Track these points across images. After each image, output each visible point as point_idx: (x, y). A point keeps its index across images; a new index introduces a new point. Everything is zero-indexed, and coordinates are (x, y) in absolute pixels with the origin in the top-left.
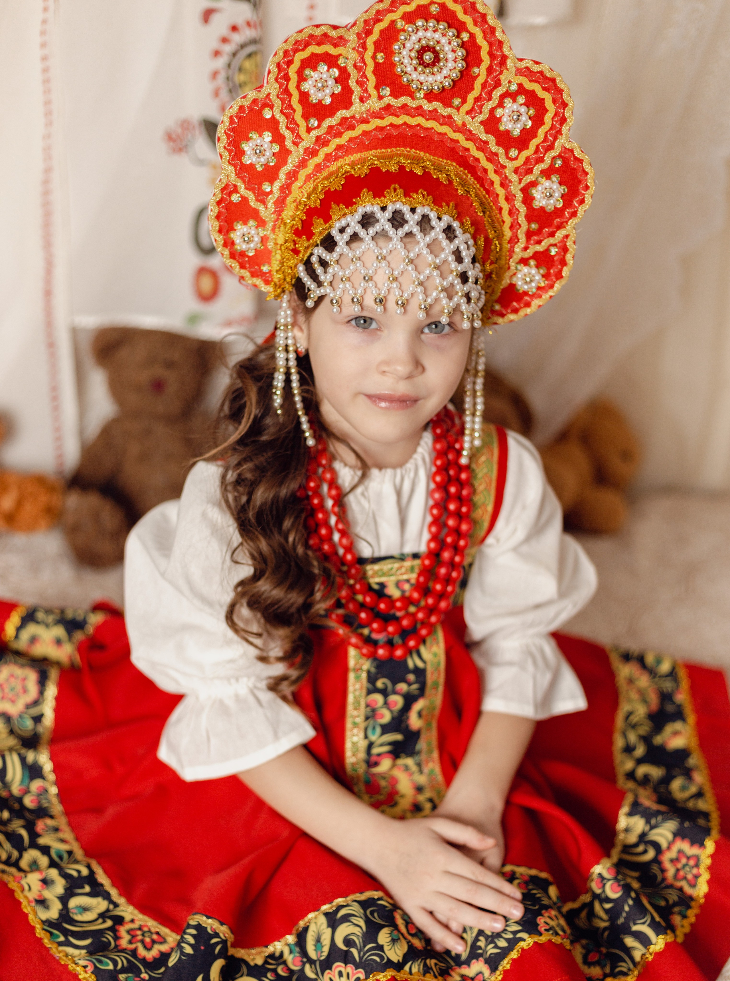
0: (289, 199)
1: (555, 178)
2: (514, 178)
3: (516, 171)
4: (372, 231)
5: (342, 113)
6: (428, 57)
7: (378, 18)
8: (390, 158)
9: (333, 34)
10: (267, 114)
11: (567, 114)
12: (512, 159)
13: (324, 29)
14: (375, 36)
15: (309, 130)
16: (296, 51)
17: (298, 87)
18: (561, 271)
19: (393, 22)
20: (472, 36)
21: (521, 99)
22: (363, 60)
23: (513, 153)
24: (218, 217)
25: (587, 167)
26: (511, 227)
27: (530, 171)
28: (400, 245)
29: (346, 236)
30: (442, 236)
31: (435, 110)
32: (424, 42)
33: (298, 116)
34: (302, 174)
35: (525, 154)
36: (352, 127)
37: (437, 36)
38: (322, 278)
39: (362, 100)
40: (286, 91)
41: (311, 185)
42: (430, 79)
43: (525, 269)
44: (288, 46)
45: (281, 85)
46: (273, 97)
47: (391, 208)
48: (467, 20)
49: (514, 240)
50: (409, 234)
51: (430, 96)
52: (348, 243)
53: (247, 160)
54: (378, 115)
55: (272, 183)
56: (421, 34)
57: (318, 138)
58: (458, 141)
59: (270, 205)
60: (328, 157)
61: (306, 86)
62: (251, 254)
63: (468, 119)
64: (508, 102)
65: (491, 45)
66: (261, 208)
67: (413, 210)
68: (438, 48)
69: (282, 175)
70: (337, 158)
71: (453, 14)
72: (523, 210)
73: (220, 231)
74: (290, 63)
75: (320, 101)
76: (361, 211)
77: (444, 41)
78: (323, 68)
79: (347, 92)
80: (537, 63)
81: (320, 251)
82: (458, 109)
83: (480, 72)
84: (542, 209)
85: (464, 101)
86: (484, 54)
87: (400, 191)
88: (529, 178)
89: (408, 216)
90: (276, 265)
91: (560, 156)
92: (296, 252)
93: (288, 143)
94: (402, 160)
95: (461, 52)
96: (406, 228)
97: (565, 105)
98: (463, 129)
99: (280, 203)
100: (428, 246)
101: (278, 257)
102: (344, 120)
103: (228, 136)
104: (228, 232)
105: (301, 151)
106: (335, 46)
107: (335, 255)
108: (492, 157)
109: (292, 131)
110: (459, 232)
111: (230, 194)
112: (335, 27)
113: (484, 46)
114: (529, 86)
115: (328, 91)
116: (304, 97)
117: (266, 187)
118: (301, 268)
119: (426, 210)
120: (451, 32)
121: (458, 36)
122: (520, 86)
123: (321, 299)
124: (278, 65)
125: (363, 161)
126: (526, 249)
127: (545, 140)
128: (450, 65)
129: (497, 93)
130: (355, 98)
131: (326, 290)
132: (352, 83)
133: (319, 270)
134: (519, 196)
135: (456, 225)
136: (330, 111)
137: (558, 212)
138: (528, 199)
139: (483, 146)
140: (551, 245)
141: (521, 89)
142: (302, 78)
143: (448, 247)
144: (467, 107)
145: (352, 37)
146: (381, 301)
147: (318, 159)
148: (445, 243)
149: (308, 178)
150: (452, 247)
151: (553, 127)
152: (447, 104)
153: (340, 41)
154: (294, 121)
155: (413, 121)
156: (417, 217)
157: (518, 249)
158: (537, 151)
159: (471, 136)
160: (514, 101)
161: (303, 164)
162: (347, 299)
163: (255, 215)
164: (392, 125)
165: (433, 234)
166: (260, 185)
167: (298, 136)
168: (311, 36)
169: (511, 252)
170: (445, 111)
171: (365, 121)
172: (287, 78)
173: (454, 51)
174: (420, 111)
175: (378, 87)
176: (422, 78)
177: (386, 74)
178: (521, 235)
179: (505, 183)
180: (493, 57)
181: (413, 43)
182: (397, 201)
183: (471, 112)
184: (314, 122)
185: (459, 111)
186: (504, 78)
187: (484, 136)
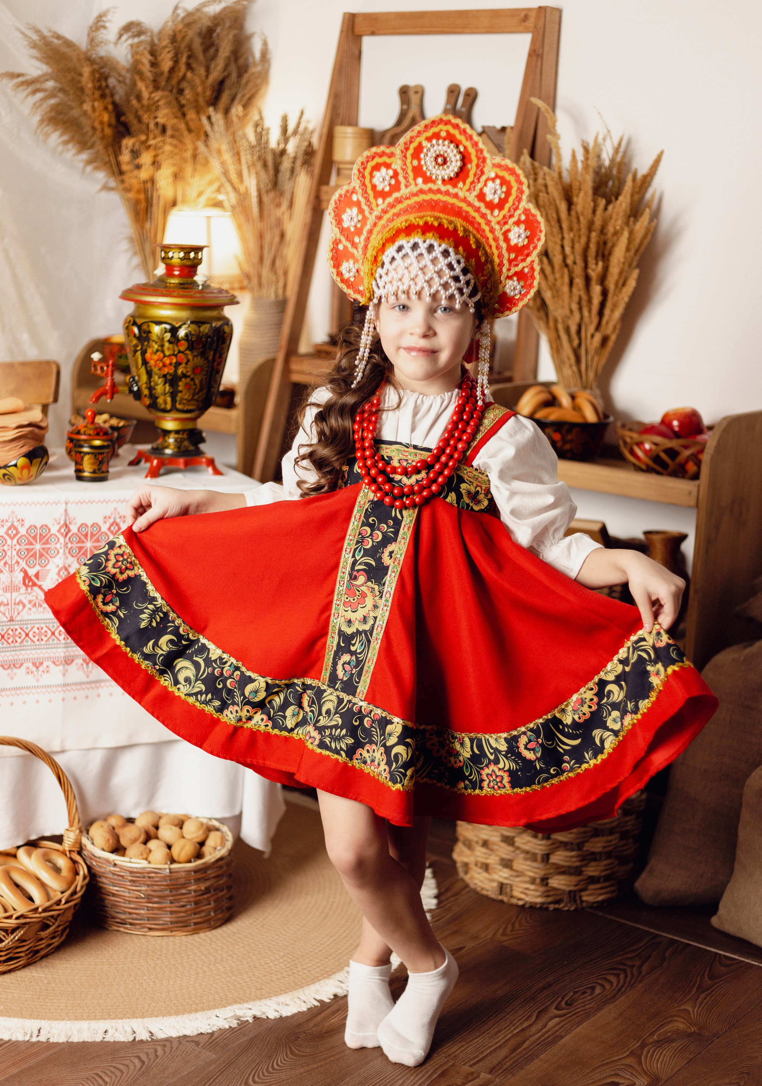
0: (369, 246)
1: (523, 226)
2: (497, 227)
3: (498, 223)
4: (401, 254)
5: (396, 195)
6: (440, 160)
7: (412, 141)
8: (421, 218)
9: (388, 151)
10: (354, 198)
11: (524, 188)
12: (495, 217)
13: (382, 148)
14: (411, 151)
15: (377, 205)
16: (368, 162)
17: (371, 181)
18: (533, 282)
19: (420, 144)
20: (465, 148)
21: (498, 181)
22: (405, 164)
23: (496, 212)
24: (332, 258)
25: (538, 218)
26: (499, 257)
27: (506, 223)
28: (415, 261)
29: (389, 259)
31: (448, 191)
32: (437, 152)
33: (371, 198)
34: (376, 230)
35: (503, 213)
36: (401, 202)
37: (445, 148)
39: (406, 186)
40: (364, 184)
41: (380, 236)
42: (443, 172)
43: (511, 282)
44: (364, 159)
45: (361, 181)
46: (357, 188)
48: (462, 138)
49: (501, 265)
50: (421, 255)
51: (444, 182)
52: (391, 263)
54: (416, 195)
55: (359, 237)
56: (436, 147)
57: (383, 210)
58: (461, 208)
59: (360, 250)
60: (389, 221)
61: (375, 181)
62: (352, 280)
63: (467, 194)
64: (490, 184)
65: (477, 151)
66: (355, 251)
67: (425, 242)
68: (446, 155)
69: (365, 232)
70: (393, 220)
71: (454, 136)
72: (504, 245)
73: (334, 267)
74: (365, 169)
75: (383, 189)
76: (397, 244)
77: (449, 151)
78: (383, 170)
79: (398, 183)
81: (380, 270)
82: (461, 189)
83: (472, 167)
84: (516, 245)
85: (464, 184)
86: (473, 157)
87: (420, 234)
88: (506, 227)
90: (366, 285)
91: (523, 213)
92: (372, 274)
93: (367, 213)
94: (428, 218)
95: (458, 157)
96: (419, 251)
97: (522, 183)
98: (465, 200)
99: (365, 248)
101: (367, 280)
102: (396, 199)
103: (335, 212)
104: (338, 267)
105: (374, 217)
106: (389, 157)
108: (483, 216)
109: (369, 206)
111: (337, 244)
112: (389, 147)
113: (472, 151)
114: (501, 173)
115: (386, 183)
116: (374, 187)
117: (357, 240)
120: (452, 146)
121: (457, 148)
122: (496, 174)
124: (359, 170)
125: (406, 221)
126: (509, 270)
127: (514, 204)
128: (454, 164)
129: (483, 178)
130: (402, 186)
132: (401, 178)
134: (501, 238)
136: (388, 194)
137: (525, 247)
138: (507, 240)
139: (477, 210)
140: (524, 267)
141: (497, 176)
142: (372, 176)
144: (467, 187)
145: (398, 152)
147: (383, 222)
149: (378, 233)
150: (446, 261)
151: (517, 196)
152: (455, 186)
153: (392, 155)
154: (368, 201)
155: (435, 197)
157: (504, 270)
158: (509, 211)
159: (470, 204)
160: (493, 182)
161: (375, 224)
163: (352, 256)
164: (424, 201)
166: (353, 238)
167: (372, 209)
169: (501, 271)
170: (453, 191)
171: (407, 198)
172: (363, 176)
173: (455, 156)
174: (439, 191)
175: (415, 179)
176: (438, 172)
177: (418, 171)
178: (505, 262)
179: (492, 231)
180: (478, 158)
181: (432, 154)
182: (417, 238)
183: (469, 190)
184: (380, 201)
185: (461, 190)
186: (486, 170)
187: (477, 204)
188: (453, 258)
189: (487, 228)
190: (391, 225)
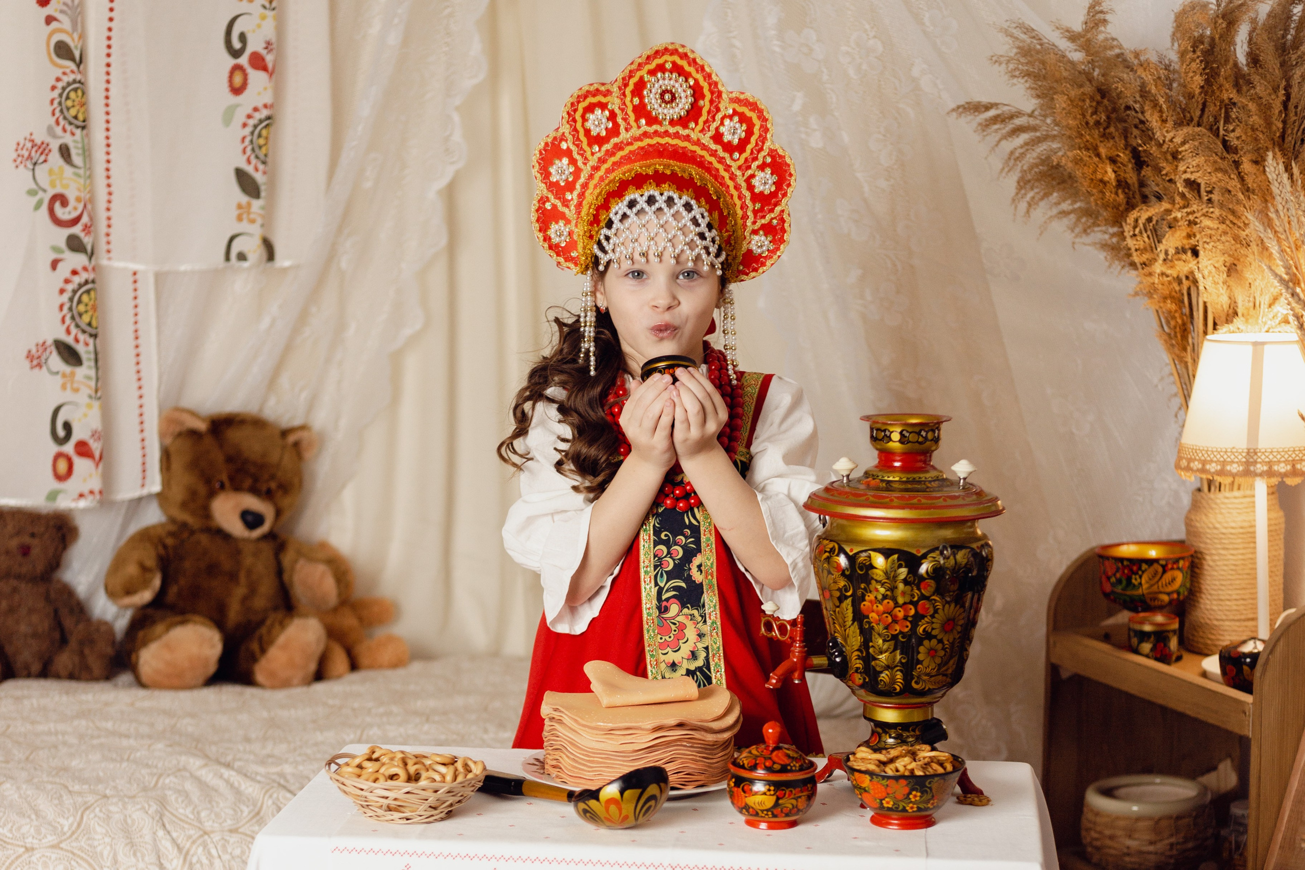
0: (585, 203)
1: (768, 171)
2: (739, 173)
3: (740, 168)
4: (635, 210)
5: (615, 140)
6: (667, 97)
7: (631, 74)
8: (649, 166)
9: (603, 88)
11: (769, 126)
12: (735, 161)
13: (596, 86)
14: (631, 87)
15: (593, 154)
16: (579, 102)
17: (583, 125)
18: (783, 236)
19: (642, 78)
20: (696, 80)
21: (736, 119)
22: (624, 104)
23: (735, 156)
24: (538, 221)
25: (788, 160)
26: (742, 208)
27: (749, 167)
28: (653, 217)
29: (619, 217)
30: (682, 209)
31: (678, 132)
32: (663, 88)
33: (585, 145)
34: (592, 184)
35: (744, 155)
36: (621, 149)
37: (672, 82)
38: (607, 248)
39: (627, 130)
40: (575, 130)
41: (598, 190)
42: (671, 111)
43: (756, 238)
44: (574, 100)
45: (571, 126)
46: (567, 134)
47: (646, 194)
48: (691, 70)
49: (745, 217)
50: (660, 209)
51: (672, 122)
52: (621, 221)
53: (554, 179)
54: (639, 139)
55: (572, 193)
56: (661, 82)
57: (599, 159)
58: (695, 152)
59: (572, 208)
60: (608, 171)
61: (588, 125)
62: (563, 245)
63: (701, 135)
64: (727, 122)
65: (710, 85)
66: (566, 210)
67: (662, 194)
68: (673, 90)
69: (578, 186)
70: (613, 170)
71: (682, 68)
72: (748, 194)
73: (540, 231)
74: (575, 111)
75: (598, 134)
76: (627, 198)
77: (677, 85)
78: (598, 112)
79: (616, 126)
80: (743, 93)
81: (605, 231)
82: (693, 129)
83: (705, 104)
84: (762, 193)
85: (697, 124)
86: (706, 91)
87: (654, 184)
88: (749, 172)
89: (658, 198)
90: (580, 249)
91: (768, 154)
92: (591, 237)
93: (580, 164)
94: (657, 166)
95: (689, 92)
96: (657, 205)
97: (766, 120)
98: (698, 143)
99: (579, 205)
100: (673, 215)
101: (581, 244)
102: (616, 145)
103: (540, 164)
104: (545, 231)
105: (589, 168)
106: (605, 96)
107: (613, 230)
108: (721, 160)
109: (582, 155)
110: (695, 207)
111: (544, 203)
112: (603, 84)
113: (705, 85)
114: (740, 109)
115: (603, 126)
116: (587, 132)
117: (568, 196)
118: (595, 247)
119: (671, 194)
120: (681, 79)
121: (686, 81)
122: (734, 110)
123: (609, 263)
124: (568, 113)
125: (630, 171)
126: (754, 223)
127: (757, 144)
128: (683, 100)
129: (719, 116)
130: (622, 129)
131: (611, 255)
132: (619, 120)
133: (605, 243)
134: (744, 185)
135: (693, 202)
136: (606, 140)
137: (773, 194)
138: (751, 188)
139: (714, 153)
140: (772, 219)
141: (735, 112)
142: (584, 120)
143: (687, 217)
144: (700, 127)
145: (615, 89)
146: (644, 254)
147: (601, 173)
148: (684, 213)
149: (595, 187)
150: (691, 215)
151: (760, 136)
152: (685, 126)
153: (608, 93)
154: (582, 149)
155: (663, 141)
156: (664, 198)
157: (749, 223)
158: (752, 153)
159: (704, 147)
160: (731, 120)
161: (591, 177)
162: (623, 258)
163: (563, 216)
164: (649, 145)
165: (675, 208)
166: (564, 194)
167: (586, 159)
168: (588, 92)
169: (744, 226)
170: (684, 132)
171: (629, 144)
172: (575, 121)
173: (684, 91)
174: (666, 133)
175: (637, 120)
176: (665, 111)
177: (641, 111)
178: (750, 213)
179: (733, 177)
180: (712, 93)
181: (656, 89)
182: (651, 190)
183: (702, 131)
184: (596, 148)
185: (694, 131)
186: (722, 106)
187: (713, 146)
188: (697, 211)
189: (726, 175)
190: (611, 176)
